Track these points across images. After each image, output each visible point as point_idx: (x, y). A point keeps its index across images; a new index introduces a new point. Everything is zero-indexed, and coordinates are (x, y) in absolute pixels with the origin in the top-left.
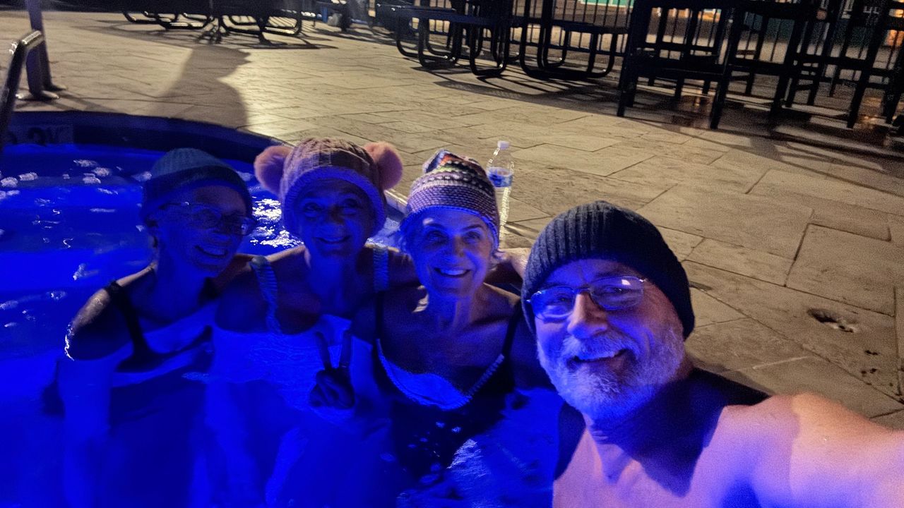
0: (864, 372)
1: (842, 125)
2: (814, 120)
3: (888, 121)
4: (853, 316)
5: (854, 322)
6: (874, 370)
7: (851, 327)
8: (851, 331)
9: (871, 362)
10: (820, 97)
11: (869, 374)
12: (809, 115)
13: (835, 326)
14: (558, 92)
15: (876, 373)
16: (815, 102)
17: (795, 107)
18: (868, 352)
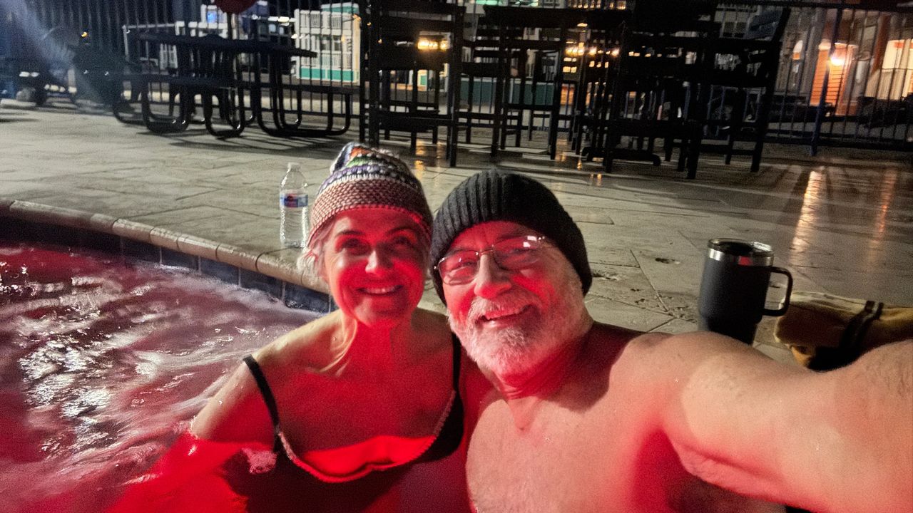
0: (637, 302)
1: (548, 158)
2: (524, 156)
3: (578, 153)
4: (613, 271)
5: (615, 274)
6: (643, 300)
7: (614, 277)
8: (615, 279)
9: (638, 296)
10: (523, 141)
11: (640, 302)
12: (521, 154)
13: (604, 279)
14: (305, 147)
15: (645, 302)
16: (521, 145)
17: (507, 149)
18: (633, 290)
